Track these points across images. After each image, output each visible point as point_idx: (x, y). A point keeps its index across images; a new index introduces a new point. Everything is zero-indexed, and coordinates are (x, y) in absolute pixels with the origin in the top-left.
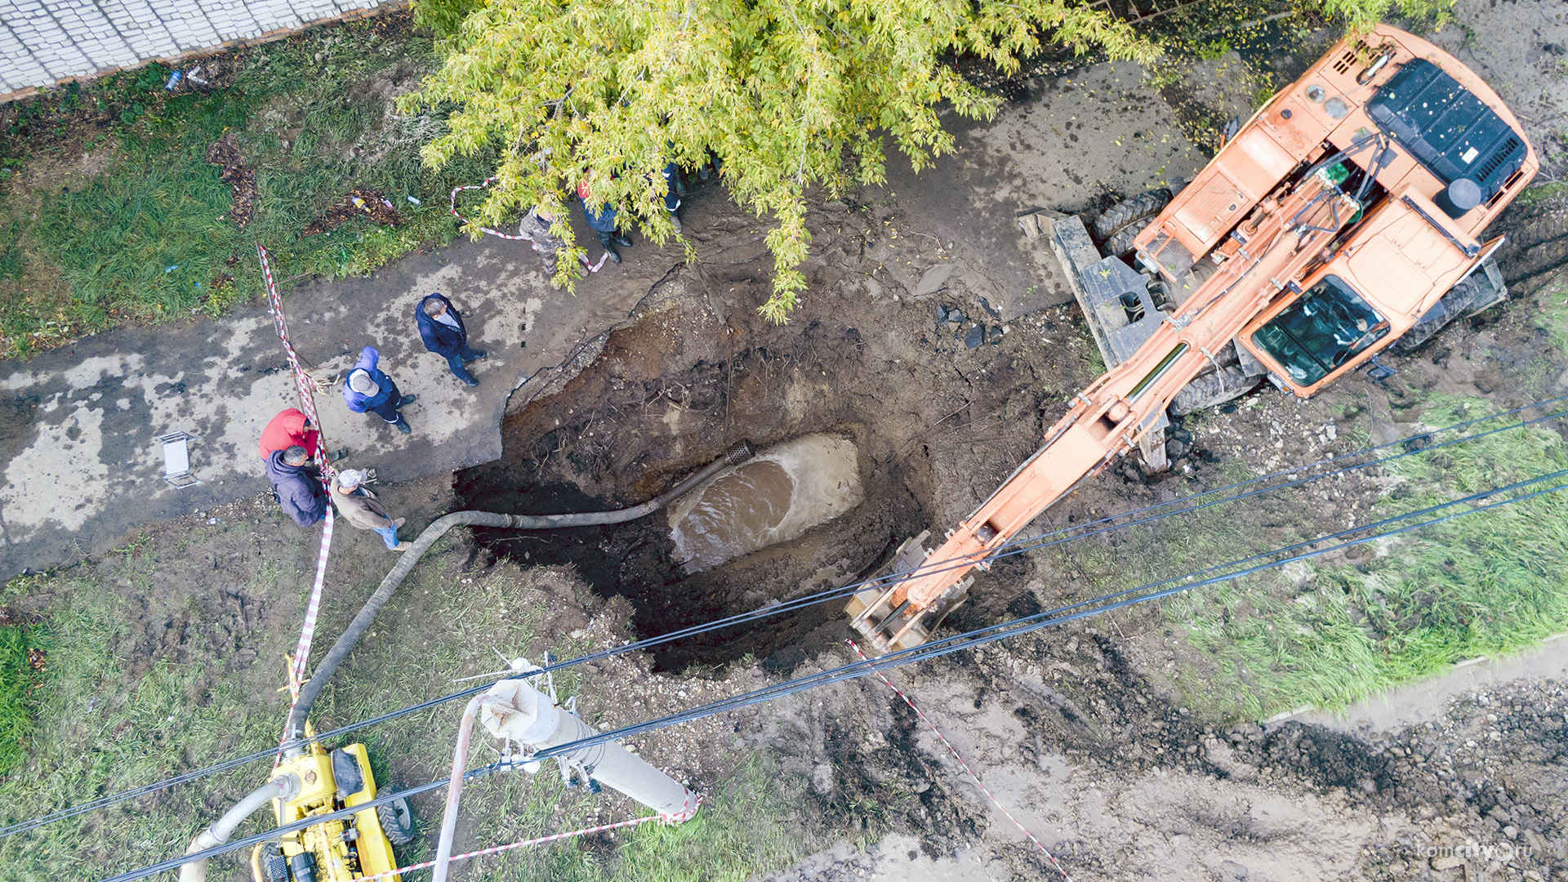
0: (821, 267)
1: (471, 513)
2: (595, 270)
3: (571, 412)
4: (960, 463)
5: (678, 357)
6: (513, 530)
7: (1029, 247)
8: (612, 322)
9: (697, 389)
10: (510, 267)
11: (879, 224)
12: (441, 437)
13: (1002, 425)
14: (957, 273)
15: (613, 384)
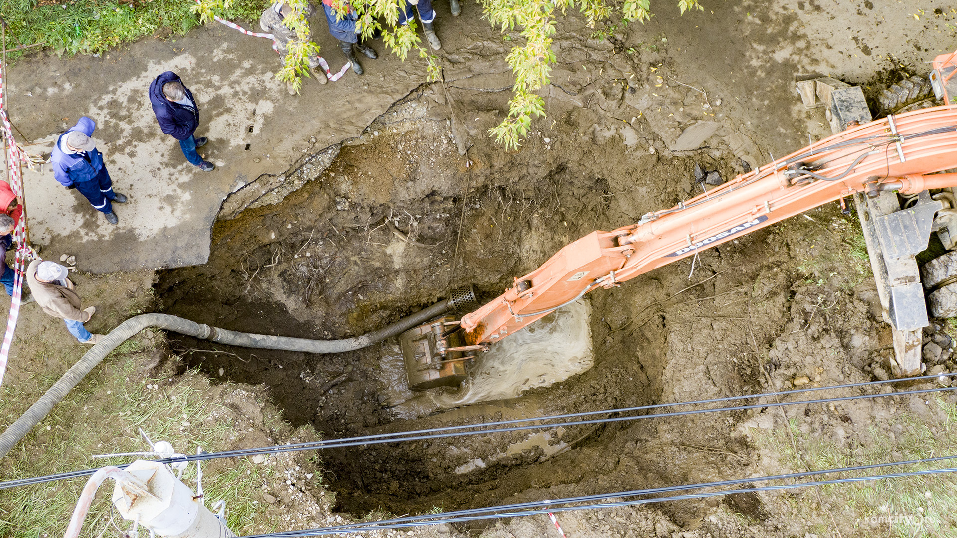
0: (575, 108)
1: (169, 317)
2: (334, 78)
3: (289, 226)
4: (698, 338)
5: (410, 183)
6: (209, 342)
7: (804, 115)
8: (344, 136)
9: (427, 221)
10: (247, 64)
11: (645, 69)
12: (148, 233)
13: (749, 300)
14: (721, 133)
15: (336, 203)
